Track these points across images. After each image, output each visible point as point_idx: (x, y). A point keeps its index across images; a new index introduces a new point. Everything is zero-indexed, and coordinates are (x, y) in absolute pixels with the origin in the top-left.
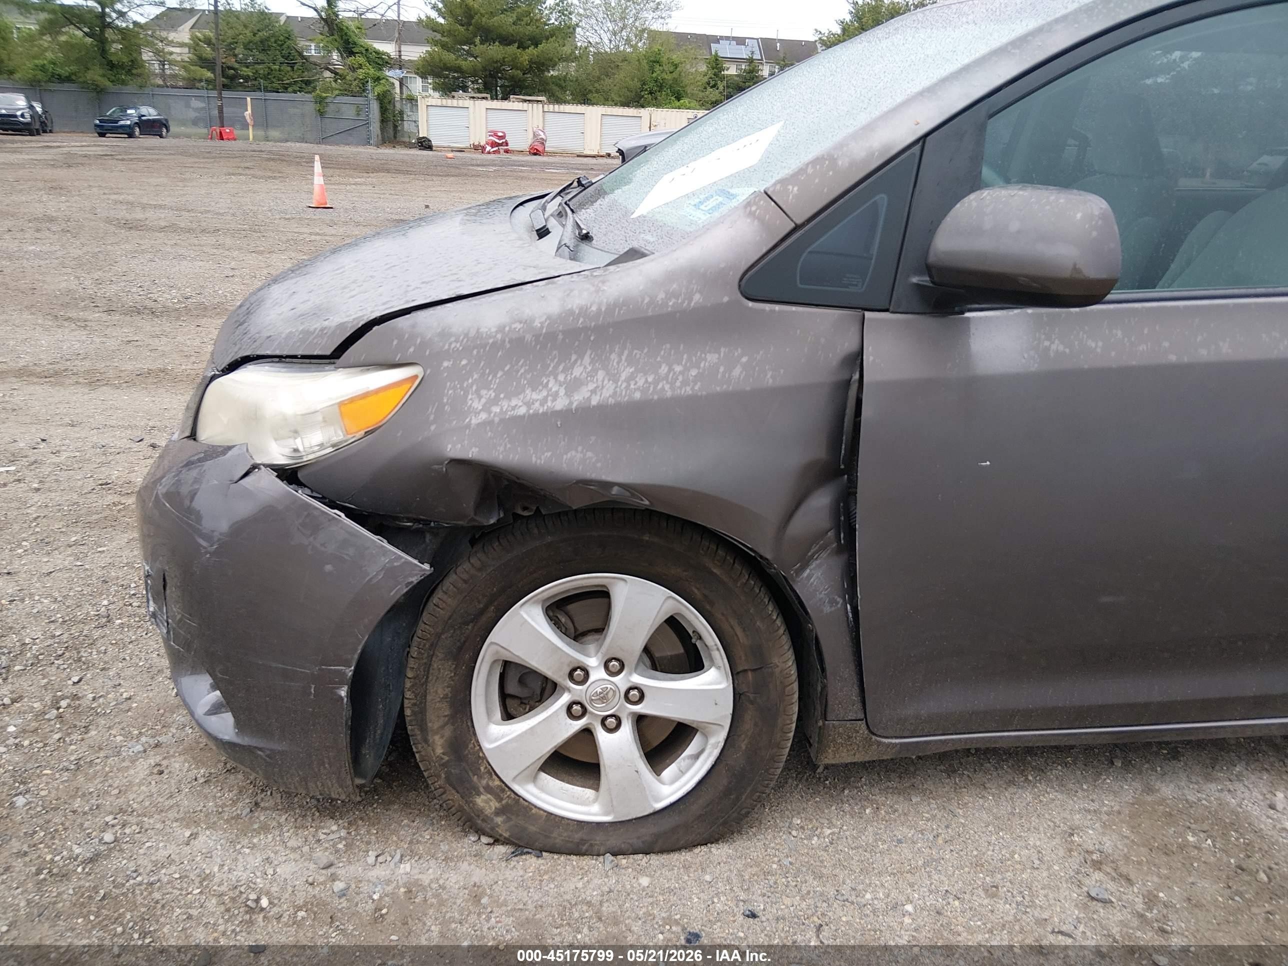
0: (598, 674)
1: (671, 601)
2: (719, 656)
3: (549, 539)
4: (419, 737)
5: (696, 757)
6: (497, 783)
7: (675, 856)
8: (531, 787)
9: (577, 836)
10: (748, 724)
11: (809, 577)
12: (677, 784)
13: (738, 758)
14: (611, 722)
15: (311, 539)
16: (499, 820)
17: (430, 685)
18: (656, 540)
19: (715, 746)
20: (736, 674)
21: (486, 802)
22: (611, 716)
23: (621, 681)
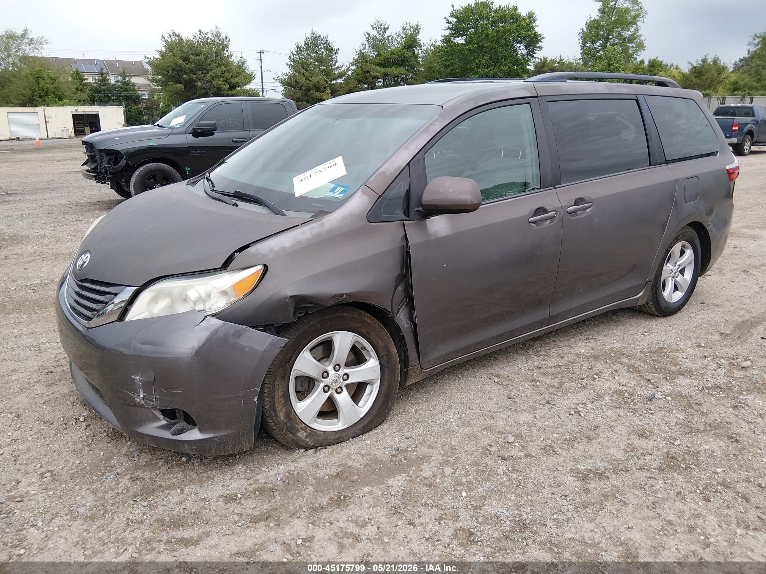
0: (332, 372)
1: (355, 337)
2: (373, 353)
3: (312, 323)
4: (273, 415)
5: (370, 394)
6: (304, 425)
7: (371, 432)
8: (315, 424)
9: (337, 437)
10: (386, 376)
11: (400, 315)
12: (366, 406)
13: (384, 389)
14: (339, 390)
15: (238, 340)
16: (307, 440)
17: (275, 392)
18: (348, 315)
19: (376, 388)
20: (380, 358)
21: (302, 434)
22: (338, 388)
23: (341, 372)
